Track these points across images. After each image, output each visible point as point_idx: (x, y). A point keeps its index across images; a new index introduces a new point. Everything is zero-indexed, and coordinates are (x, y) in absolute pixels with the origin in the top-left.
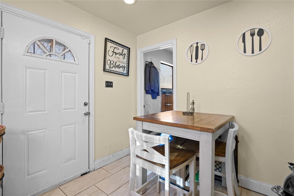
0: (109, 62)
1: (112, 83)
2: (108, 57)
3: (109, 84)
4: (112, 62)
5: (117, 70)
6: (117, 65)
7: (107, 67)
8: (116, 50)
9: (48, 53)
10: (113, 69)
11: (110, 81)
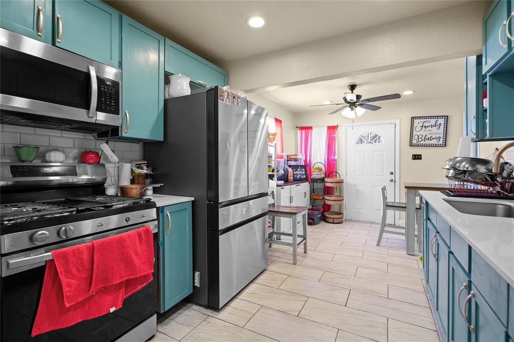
0: (416, 137)
1: (421, 155)
2: (415, 133)
3: (417, 157)
4: (420, 137)
5: (427, 142)
6: (427, 137)
7: (414, 142)
8: (425, 124)
9: (369, 141)
10: (423, 142)
11: (418, 154)
